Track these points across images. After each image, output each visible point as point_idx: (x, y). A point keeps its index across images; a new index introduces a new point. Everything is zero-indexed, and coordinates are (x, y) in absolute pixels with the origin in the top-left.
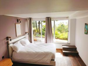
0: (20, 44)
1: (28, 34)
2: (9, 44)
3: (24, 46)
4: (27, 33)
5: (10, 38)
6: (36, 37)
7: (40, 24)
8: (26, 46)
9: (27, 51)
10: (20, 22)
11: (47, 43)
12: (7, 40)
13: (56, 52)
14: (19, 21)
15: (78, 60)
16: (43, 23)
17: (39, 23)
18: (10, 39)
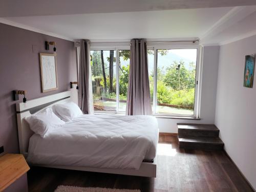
0: (53, 114)
1: (77, 88)
2: (19, 112)
3: (66, 120)
4: (75, 86)
5: (23, 93)
6: (101, 99)
7: (115, 64)
8: (71, 121)
9: (73, 135)
10: (55, 50)
11: (132, 114)
12: (14, 99)
13: (160, 142)
14: (51, 47)
15: (223, 164)
16: (122, 58)
17: (111, 59)
18: (21, 97)
